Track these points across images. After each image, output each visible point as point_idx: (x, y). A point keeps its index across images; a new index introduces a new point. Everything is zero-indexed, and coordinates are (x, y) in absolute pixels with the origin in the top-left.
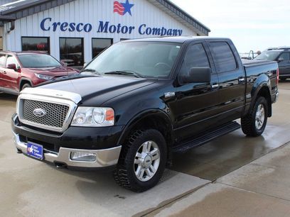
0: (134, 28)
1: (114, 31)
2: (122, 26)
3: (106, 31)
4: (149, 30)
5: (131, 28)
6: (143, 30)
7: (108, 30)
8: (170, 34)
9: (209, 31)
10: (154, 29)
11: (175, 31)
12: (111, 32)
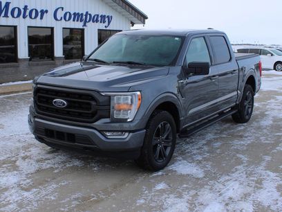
0: (47, 11)
1: (18, 16)
2: (29, 8)
3: (6, 16)
4: (68, 15)
5: (43, 12)
6: (60, 14)
7: (9, 14)
8: (97, 21)
9: (145, 18)
10: (74, 14)
11: (103, 17)
12: (13, 16)
